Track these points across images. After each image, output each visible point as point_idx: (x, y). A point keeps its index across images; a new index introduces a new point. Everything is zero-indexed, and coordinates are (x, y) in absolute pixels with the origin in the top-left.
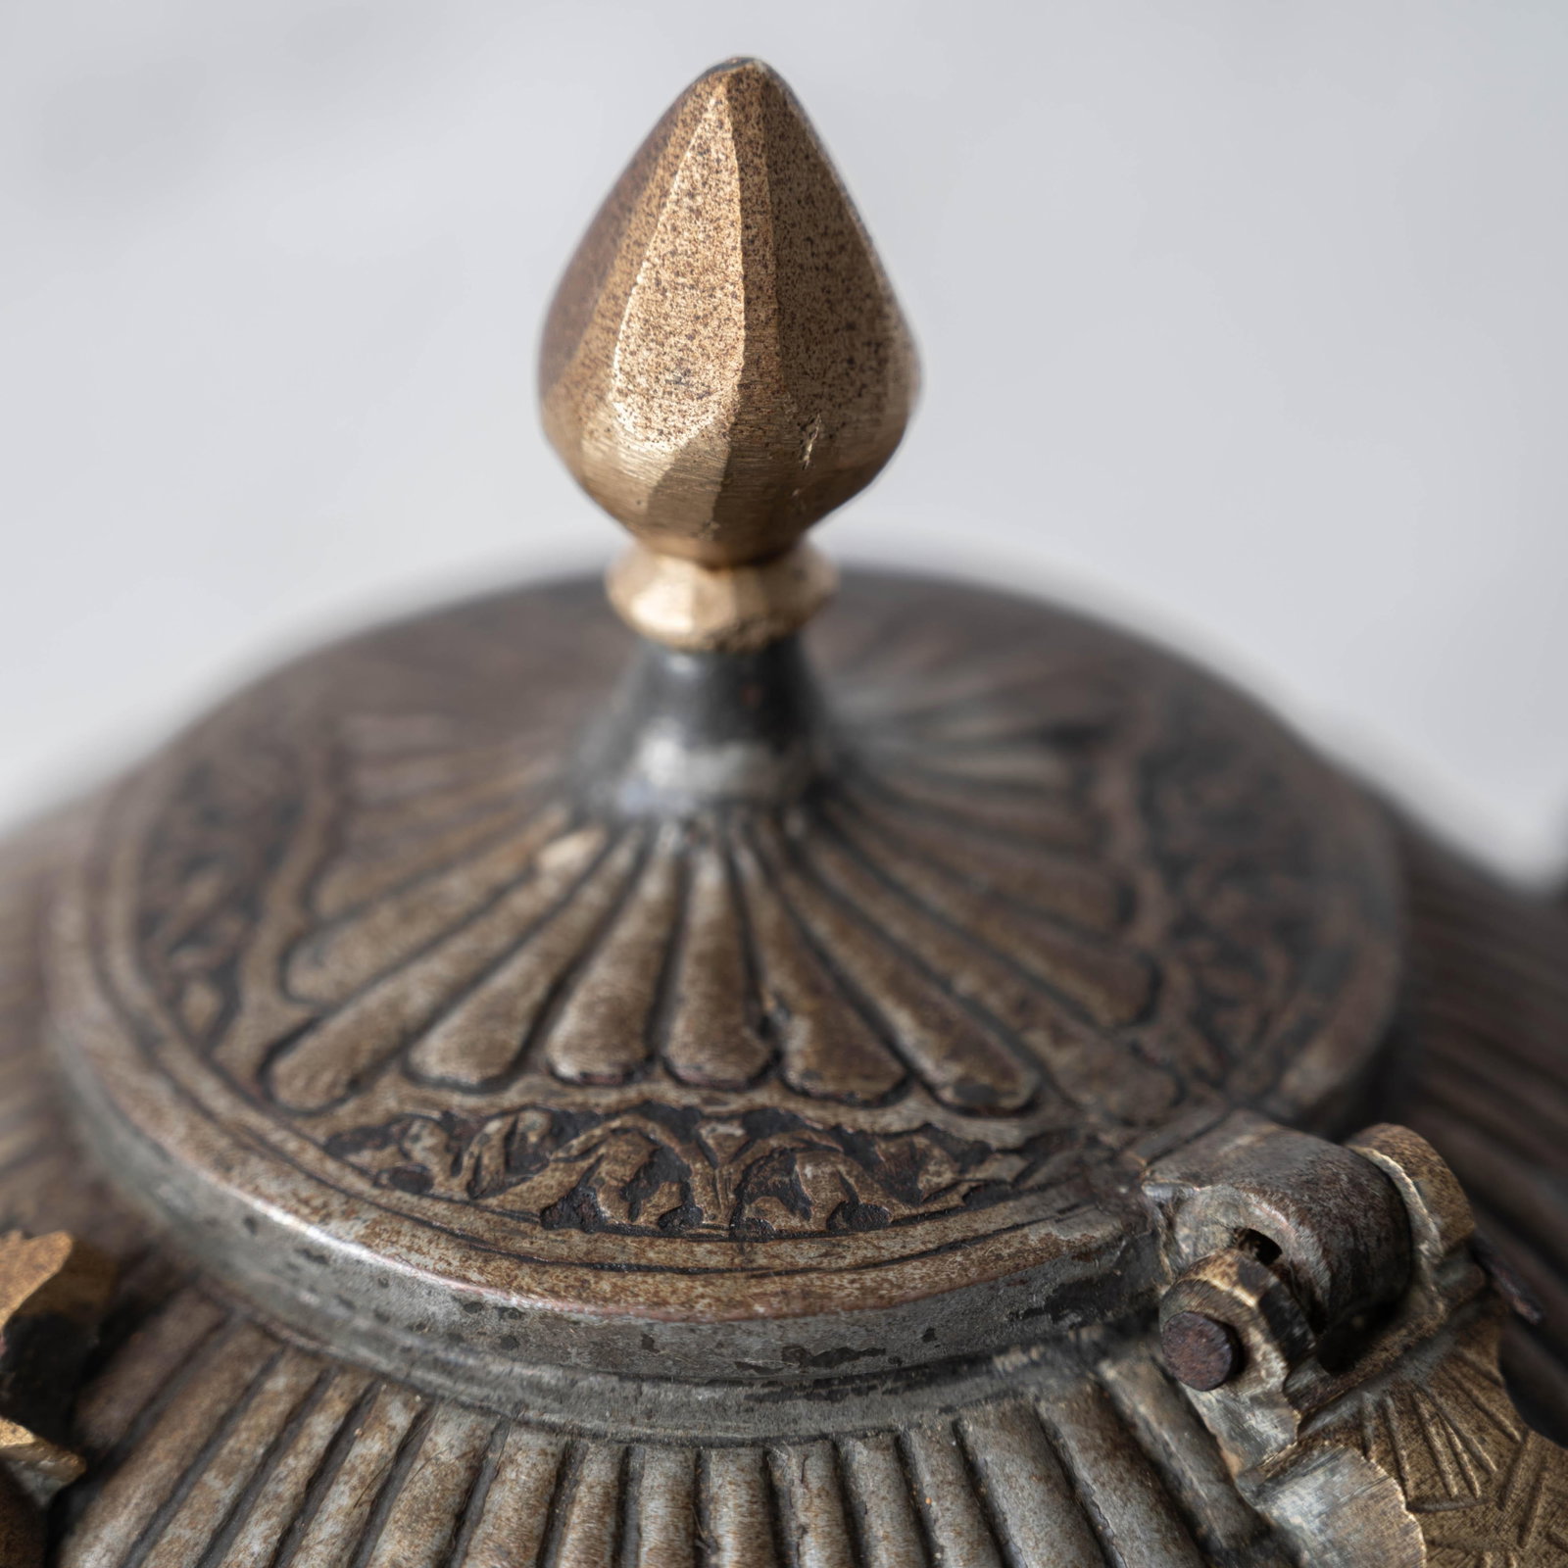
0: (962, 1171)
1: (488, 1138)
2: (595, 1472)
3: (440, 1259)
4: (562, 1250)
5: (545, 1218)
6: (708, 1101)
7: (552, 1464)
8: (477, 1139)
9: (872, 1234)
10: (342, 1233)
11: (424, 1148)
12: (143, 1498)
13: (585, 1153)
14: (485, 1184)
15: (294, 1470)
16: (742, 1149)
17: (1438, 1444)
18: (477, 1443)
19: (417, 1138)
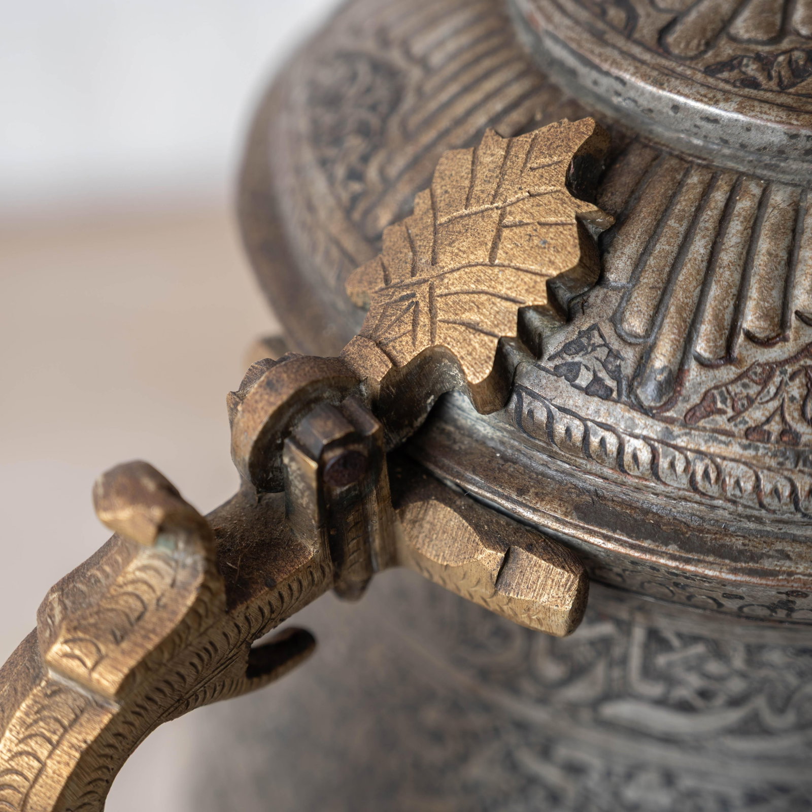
1: (780, 63)
3: (777, 116)
8: (775, 64)
10: (726, 108)
12: (642, 234)
14: (785, 83)
15: (712, 216)
18: (795, 199)
19: (747, 66)
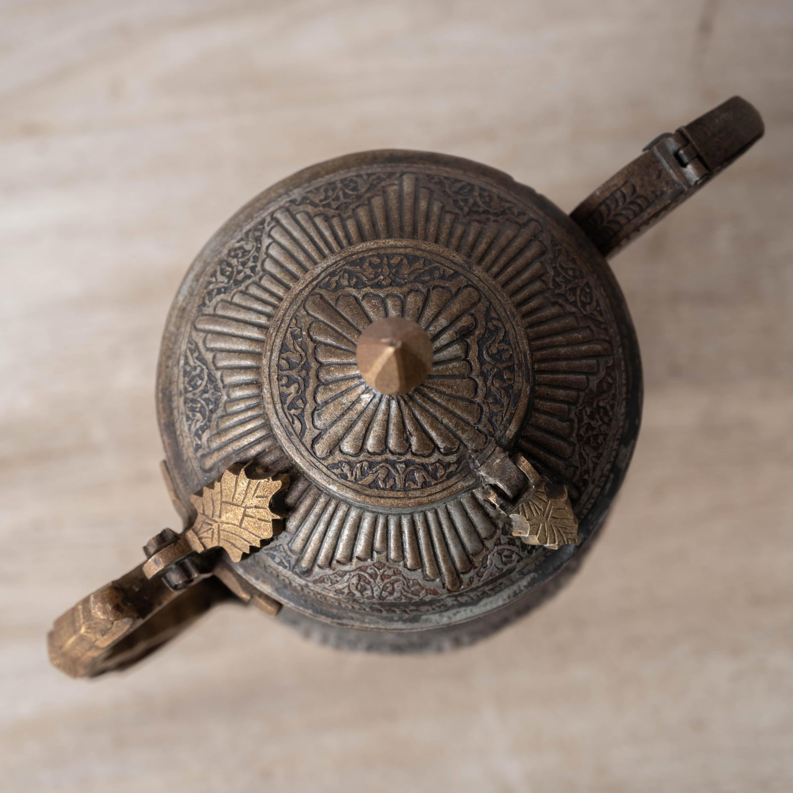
0: (445, 471)
1: (357, 467)
2: (381, 521)
4: (374, 494)
5: (370, 486)
6: (398, 459)
7: (374, 519)
8: (355, 468)
9: (430, 488)
11: (346, 469)
13: (376, 472)
14: (358, 478)
16: (405, 470)
17: (532, 508)
18: (359, 514)
19: (344, 467)
